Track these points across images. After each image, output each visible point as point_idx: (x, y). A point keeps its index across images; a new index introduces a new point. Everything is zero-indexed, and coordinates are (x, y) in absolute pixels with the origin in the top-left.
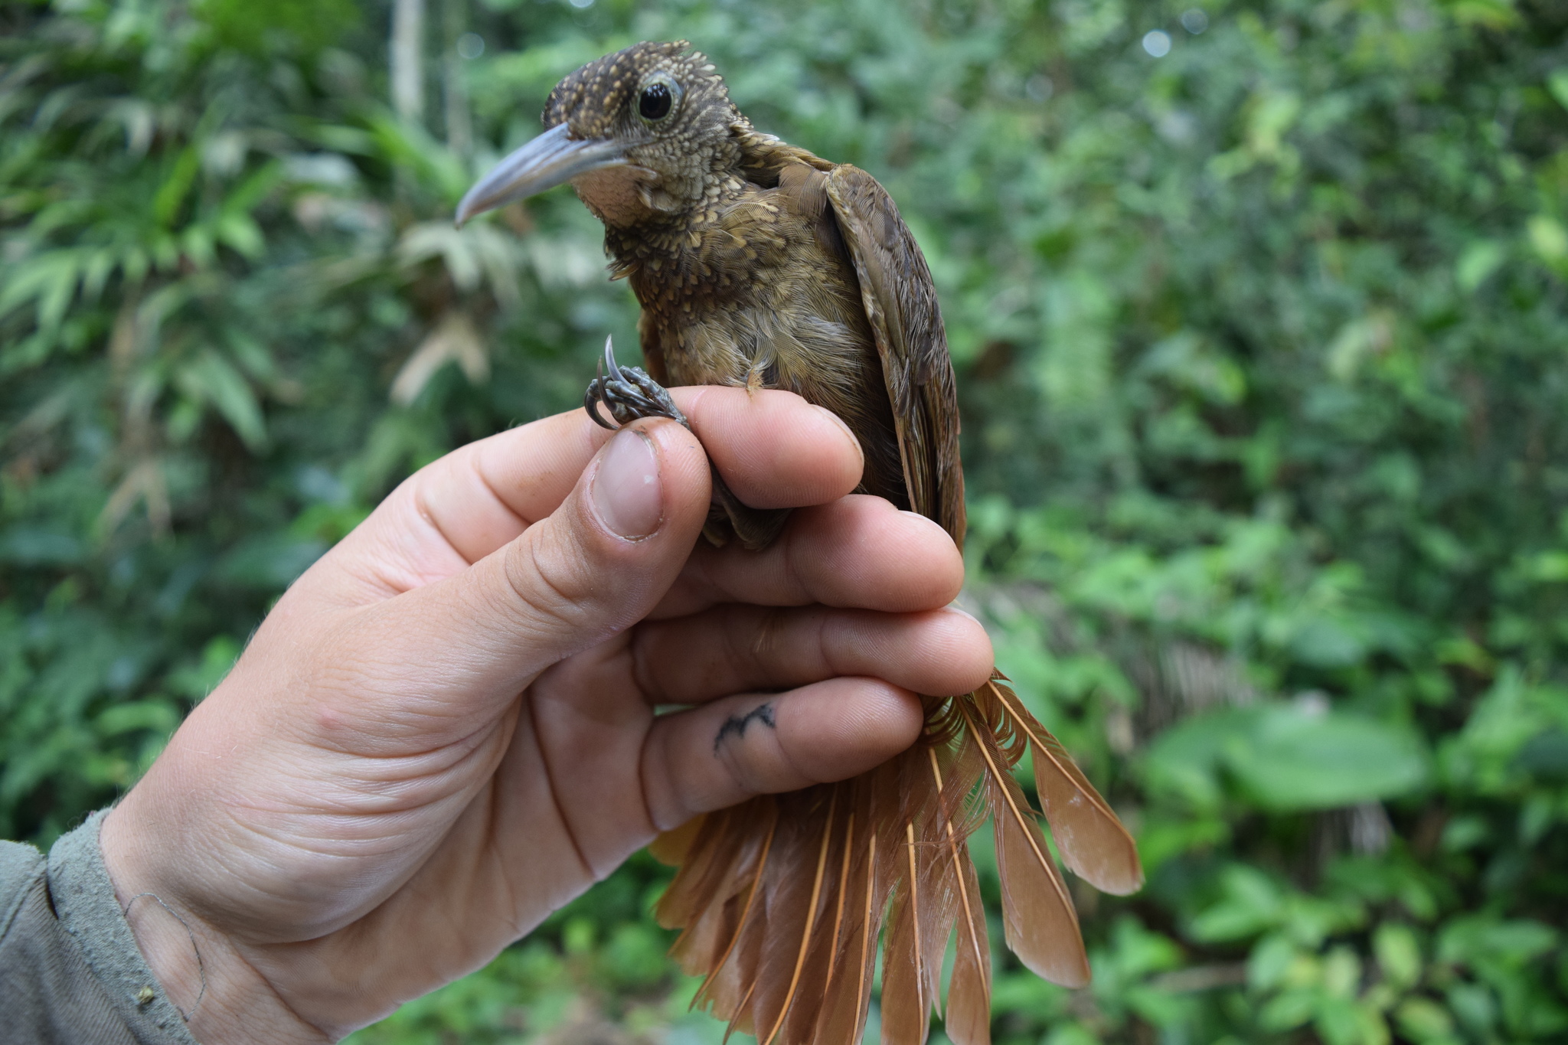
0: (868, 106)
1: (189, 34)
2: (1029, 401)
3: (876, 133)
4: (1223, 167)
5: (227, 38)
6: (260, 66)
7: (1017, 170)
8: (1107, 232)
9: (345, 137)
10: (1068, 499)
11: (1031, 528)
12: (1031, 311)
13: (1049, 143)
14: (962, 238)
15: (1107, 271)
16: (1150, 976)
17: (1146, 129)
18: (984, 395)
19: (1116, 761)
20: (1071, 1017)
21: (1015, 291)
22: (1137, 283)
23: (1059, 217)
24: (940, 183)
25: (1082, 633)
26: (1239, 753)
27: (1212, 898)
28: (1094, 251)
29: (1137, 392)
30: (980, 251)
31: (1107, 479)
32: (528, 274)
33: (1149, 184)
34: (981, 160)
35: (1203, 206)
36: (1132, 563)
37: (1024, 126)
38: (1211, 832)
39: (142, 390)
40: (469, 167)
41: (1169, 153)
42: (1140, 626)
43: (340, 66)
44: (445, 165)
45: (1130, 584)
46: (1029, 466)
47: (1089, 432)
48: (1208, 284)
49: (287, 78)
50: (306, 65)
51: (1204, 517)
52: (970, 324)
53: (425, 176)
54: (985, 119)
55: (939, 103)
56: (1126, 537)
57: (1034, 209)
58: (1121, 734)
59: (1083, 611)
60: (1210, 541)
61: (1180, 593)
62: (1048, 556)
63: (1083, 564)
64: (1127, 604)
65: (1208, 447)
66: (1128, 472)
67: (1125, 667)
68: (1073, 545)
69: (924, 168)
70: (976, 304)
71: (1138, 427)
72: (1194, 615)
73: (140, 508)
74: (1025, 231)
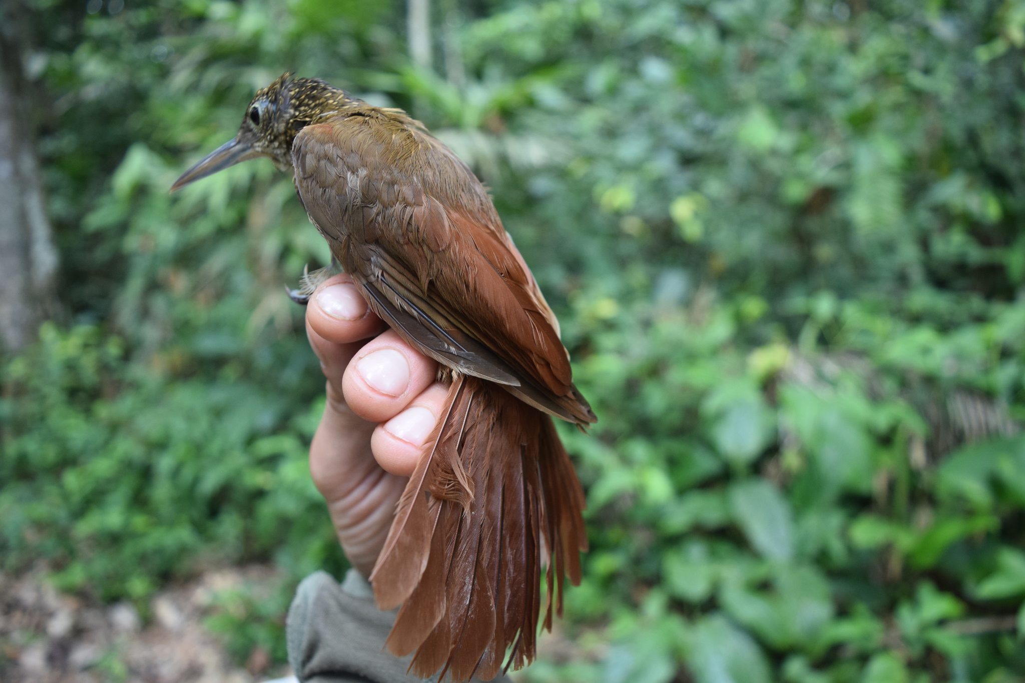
0: (724, 32)
1: (290, 25)
2: (845, 228)
3: (731, 51)
4: (983, 54)
5: (313, 26)
6: (331, 41)
7: (831, 68)
8: (897, 108)
9: (384, 81)
10: (873, 295)
11: (853, 313)
12: (846, 166)
13: (853, 48)
14: (792, 117)
15: (898, 134)
16: (942, 623)
17: (926, 31)
18: (812, 224)
19: (914, 475)
20: (885, 649)
21: (833, 151)
22: (919, 143)
23: (864, 98)
24: (778, 81)
25: (889, 385)
26: (1007, 468)
27: (989, 571)
28: (888, 121)
29: (923, 216)
30: (804, 127)
31: (902, 280)
32: (503, 160)
33: (927, 71)
34: (805, 63)
35: (968, 84)
36: (924, 335)
37: (837, 37)
38: (986, 523)
39: (270, 247)
40: (462, 95)
41: (941, 48)
42: (930, 380)
43: (380, 36)
44: (448, 95)
45: (926, 351)
46: (845, 272)
47: (888, 247)
48: (973, 138)
49: (348, 48)
50: (359, 38)
51: (976, 303)
52: (800, 176)
53: (435, 103)
54: (807, 33)
55: (773, 26)
56: (915, 319)
57: (843, 95)
58: (918, 456)
59: (887, 370)
60: (980, 319)
61: (960, 356)
62: (864, 332)
63: (888, 337)
64: (922, 364)
65: (976, 254)
66: (916, 275)
67: (921, 410)
68: (882, 325)
69: (766, 71)
70: (806, 163)
71: (924, 243)
72: (970, 372)
73: (271, 322)
74: (838, 110)
